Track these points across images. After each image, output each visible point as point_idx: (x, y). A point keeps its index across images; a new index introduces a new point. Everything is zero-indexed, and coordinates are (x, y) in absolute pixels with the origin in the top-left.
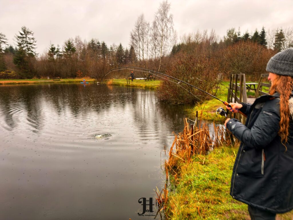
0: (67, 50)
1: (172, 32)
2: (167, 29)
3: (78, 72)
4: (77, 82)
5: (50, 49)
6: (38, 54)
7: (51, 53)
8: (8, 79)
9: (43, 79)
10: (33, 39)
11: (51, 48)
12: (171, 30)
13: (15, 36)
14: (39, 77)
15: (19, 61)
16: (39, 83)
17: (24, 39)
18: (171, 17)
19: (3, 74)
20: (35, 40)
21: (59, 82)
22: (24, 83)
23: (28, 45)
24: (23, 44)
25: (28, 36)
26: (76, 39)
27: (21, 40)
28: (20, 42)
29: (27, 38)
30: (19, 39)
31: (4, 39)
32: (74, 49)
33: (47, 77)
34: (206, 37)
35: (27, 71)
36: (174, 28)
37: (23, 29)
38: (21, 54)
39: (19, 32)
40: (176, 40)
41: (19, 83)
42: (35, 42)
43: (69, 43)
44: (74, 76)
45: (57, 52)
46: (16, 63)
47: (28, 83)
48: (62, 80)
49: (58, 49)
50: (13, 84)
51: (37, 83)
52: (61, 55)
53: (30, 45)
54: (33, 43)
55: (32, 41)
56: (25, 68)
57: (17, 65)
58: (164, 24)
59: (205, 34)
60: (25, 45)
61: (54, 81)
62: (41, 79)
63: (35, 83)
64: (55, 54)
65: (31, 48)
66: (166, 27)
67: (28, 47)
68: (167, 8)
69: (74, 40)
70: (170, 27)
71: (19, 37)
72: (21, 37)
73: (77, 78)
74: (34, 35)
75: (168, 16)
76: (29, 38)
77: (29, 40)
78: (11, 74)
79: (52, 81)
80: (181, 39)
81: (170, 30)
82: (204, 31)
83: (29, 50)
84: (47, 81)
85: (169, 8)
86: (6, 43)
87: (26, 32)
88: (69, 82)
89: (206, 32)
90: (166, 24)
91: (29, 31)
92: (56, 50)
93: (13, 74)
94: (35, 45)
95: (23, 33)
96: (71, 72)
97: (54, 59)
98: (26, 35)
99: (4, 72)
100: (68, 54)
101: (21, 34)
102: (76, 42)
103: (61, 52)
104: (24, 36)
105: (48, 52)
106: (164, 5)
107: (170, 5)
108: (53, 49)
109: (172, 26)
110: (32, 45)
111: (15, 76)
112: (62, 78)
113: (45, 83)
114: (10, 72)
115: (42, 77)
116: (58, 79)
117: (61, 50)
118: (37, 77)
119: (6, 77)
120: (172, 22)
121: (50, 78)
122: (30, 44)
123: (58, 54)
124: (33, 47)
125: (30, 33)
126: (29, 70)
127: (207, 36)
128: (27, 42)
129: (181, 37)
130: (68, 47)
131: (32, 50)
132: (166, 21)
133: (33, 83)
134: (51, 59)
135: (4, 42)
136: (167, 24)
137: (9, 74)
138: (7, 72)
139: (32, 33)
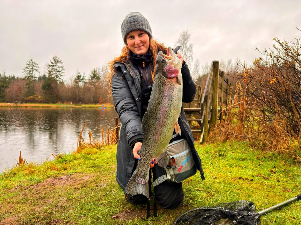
0: (92, 78)
1: (191, 60)
2: (186, 58)
3: (100, 99)
4: (97, 107)
5: (76, 77)
6: (65, 81)
7: (77, 80)
8: (35, 103)
9: (66, 104)
10: (62, 67)
11: (77, 75)
12: (191, 58)
13: (46, 65)
14: (63, 102)
15: (47, 87)
16: (61, 107)
17: (54, 67)
18: (191, 46)
19: (31, 98)
20: (64, 68)
21: (80, 106)
22: (48, 107)
23: (57, 72)
24: (52, 72)
25: (58, 64)
26: (103, 69)
27: (51, 68)
28: (51, 70)
29: (57, 66)
30: (49, 67)
31: (36, 67)
32: (99, 78)
33: (70, 102)
34: (230, 66)
35: (52, 96)
36: (193, 57)
37: (54, 58)
38: (49, 81)
39: (50, 61)
40: (197, 69)
41: (43, 107)
42: (64, 70)
43: (95, 72)
44: (96, 102)
45: (82, 79)
46: (44, 89)
47: (51, 107)
48: (84, 105)
49: (84, 77)
50: (38, 107)
51: (59, 107)
52: (86, 83)
53: (59, 73)
54: (62, 71)
55: (61, 69)
56: (51, 94)
57: (44, 91)
58: (184, 53)
59: (230, 64)
60: (54, 73)
61: (75, 106)
62: (64, 104)
63: (57, 107)
64: (80, 82)
65: (59, 75)
66: (185, 56)
67: (57, 74)
68: (187, 38)
69: (101, 69)
70: (189, 56)
71: (49, 65)
72: (51, 66)
73: (98, 103)
74: (63, 63)
75: (188, 45)
76: (58, 66)
77: (59, 68)
78: (38, 98)
79: (74, 106)
80: (203, 68)
81: (189, 59)
82: (229, 60)
83: (57, 78)
84: (69, 106)
85: (189, 38)
86: (38, 71)
87: (56, 61)
88: (90, 107)
89: (230, 62)
90: (185, 54)
91: (59, 60)
92: (81, 78)
93: (40, 99)
94: (63, 73)
95: (54, 62)
96: (93, 98)
97: (78, 86)
98: (56, 63)
99: (32, 97)
100: (92, 82)
101: (52, 63)
102: (102, 71)
103: (87, 80)
104: (55, 65)
105: (74, 79)
106: (184, 35)
107: (190, 35)
108: (79, 77)
109: (191, 55)
110: (61, 73)
111: (41, 101)
112: (84, 104)
113: (67, 107)
114: (37, 97)
115: (66, 102)
116: (80, 104)
117: (86, 78)
118: (61, 102)
119: (33, 101)
120: (191, 51)
121: (73, 103)
122: (59, 71)
123: (83, 82)
124: (61, 74)
125: (60, 62)
126: (55, 95)
127: (232, 65)
128: (56, 70)
129: (203, 66)
130: (93, 75)
131: (60, 78)
132: (186, 50)
133: (55, 107)
134: (76, 86)
135: (36, 70)
136: (187, 53)
137: (36, 99)
138: (34, 97)
139: (62, 62)
